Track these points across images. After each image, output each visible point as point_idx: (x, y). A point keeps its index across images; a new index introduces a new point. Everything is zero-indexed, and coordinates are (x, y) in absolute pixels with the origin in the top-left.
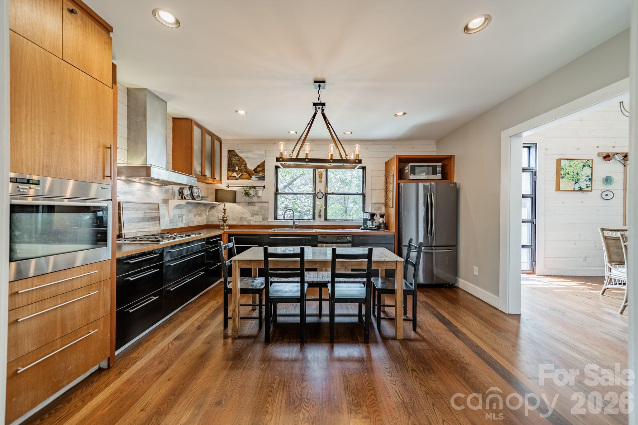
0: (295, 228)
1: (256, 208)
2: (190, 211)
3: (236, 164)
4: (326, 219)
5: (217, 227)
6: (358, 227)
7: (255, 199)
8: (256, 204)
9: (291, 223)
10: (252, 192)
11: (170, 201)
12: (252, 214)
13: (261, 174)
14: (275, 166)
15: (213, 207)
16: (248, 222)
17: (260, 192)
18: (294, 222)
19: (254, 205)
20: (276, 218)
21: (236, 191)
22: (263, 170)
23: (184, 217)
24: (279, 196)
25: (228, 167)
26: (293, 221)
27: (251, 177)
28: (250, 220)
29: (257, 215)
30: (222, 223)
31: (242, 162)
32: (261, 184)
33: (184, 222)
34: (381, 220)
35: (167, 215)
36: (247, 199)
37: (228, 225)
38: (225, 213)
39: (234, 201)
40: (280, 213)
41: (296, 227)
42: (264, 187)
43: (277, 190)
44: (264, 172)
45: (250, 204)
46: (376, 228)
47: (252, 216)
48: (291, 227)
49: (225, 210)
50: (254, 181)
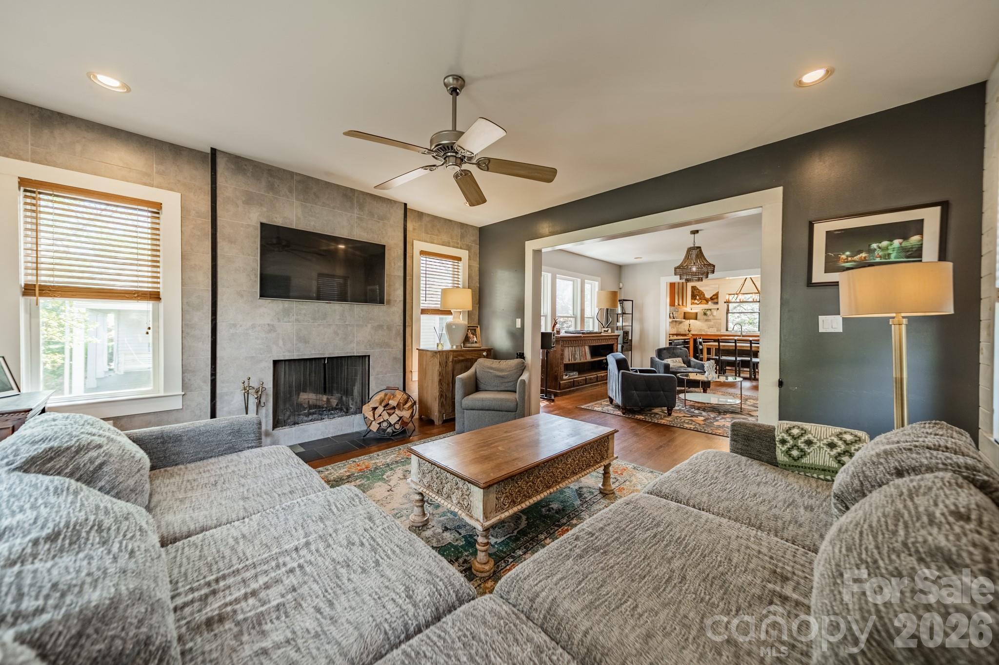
1: (712, 323)
3: (698, 295)
5: (685, 335)
7: (711, 317)
8: (712, 320)
9: (739, 333)
10: (708, 313)
12: (709, 327)
13: (716, 301)
15: (681, 322)
17: (715, 313)
18: (741, 333)
19: (710, 321)
20: (727, 330)
21: (697, 313)
22: (717, 298)
24: (729, 315)
25: (691, 297)
27: (708, 303)
29: (713, 327)
30: (688, 332)
31: (701, 293)
32: (716, 306)
36: (705, 317)
37: (692, 334)
38: (690, 326)
39: (696, 319)
40: (731, 326)
41: (743, 336)
42: (718, 309)
43: (728, 310)
45: (707, 320)
47: (709, 329)
48: (739, 336)
49: (689, 324)
50: (710, 305)
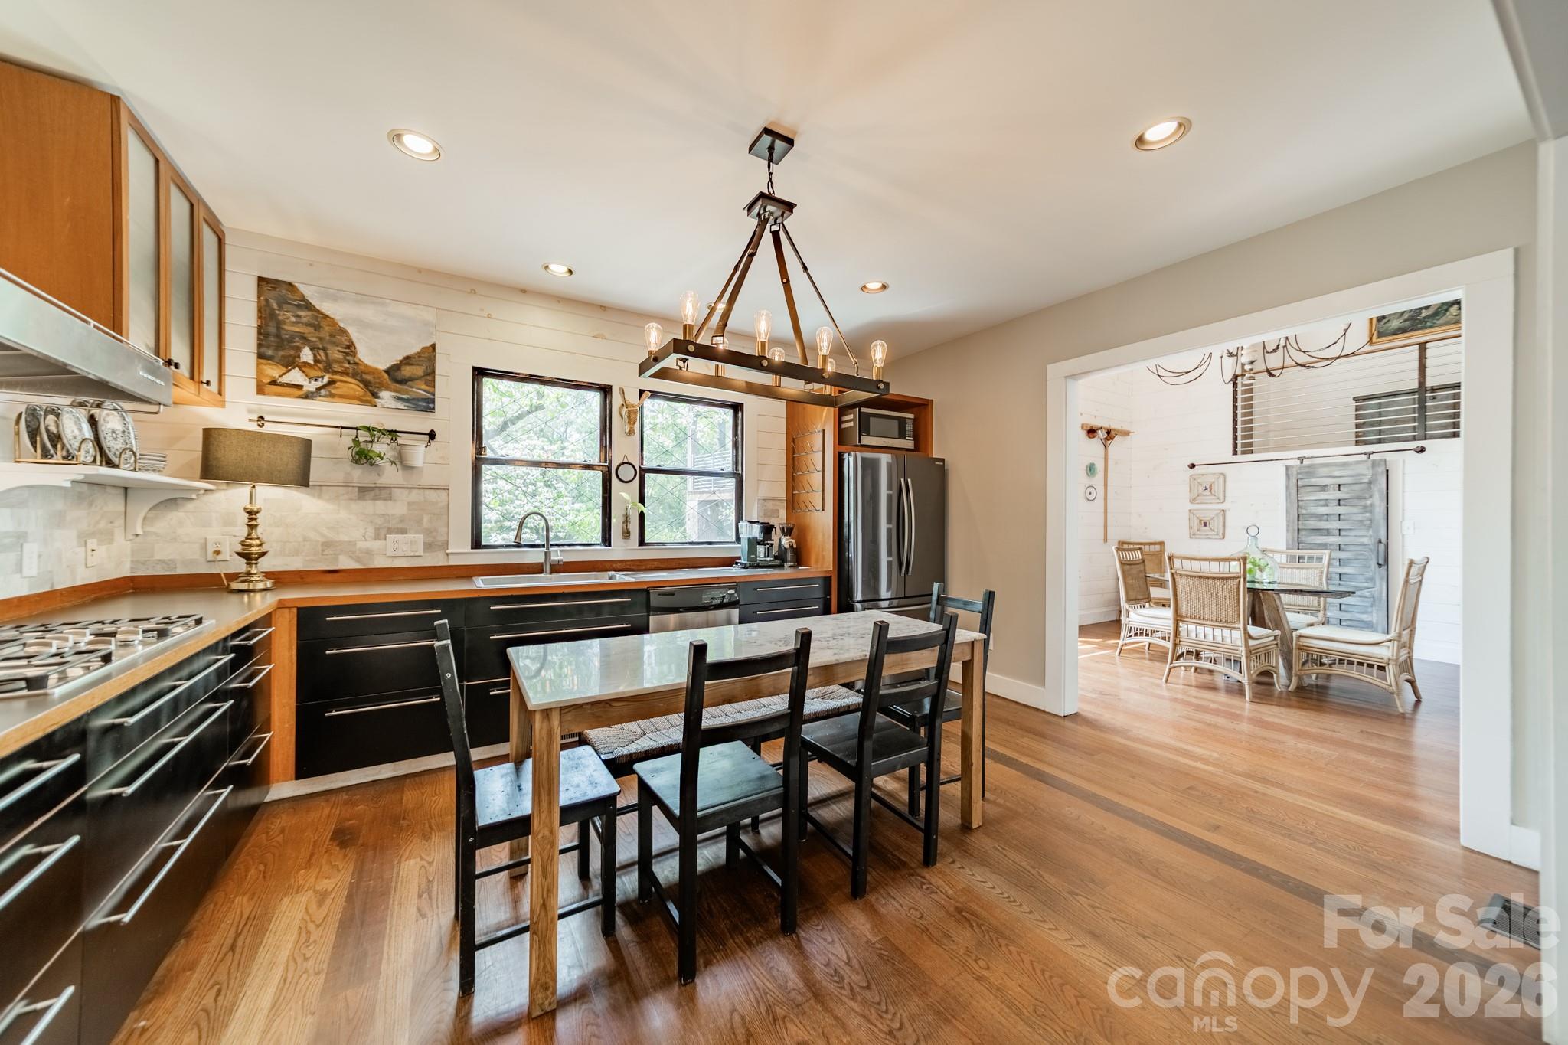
0: (552, 572)
1: (397, 508)
2: (58, 520)
3: (305, 340)
4: (642, 542)
5: (206, 584)
6: (730, 562)
8: (397, 492)
9: (536, 556)
12: (377, 530)
13: (419, 390)
14: (475, 369)
16: (358, 560)
17: (419, 453)
18: (547, 555)
19: (390, 498)
20: (477, 543)
21: (307, 444)
22: (431, 375)
23: (31, 549)
24: (487, 471)
25: (260, 345)
26: (545, 549)
27: (375, 395)
28: (369, 553)
29: (403, 531)
30: (240, 565)
31: (331, 335)
32: (420, 422)
33: (31, 568)
34: (786, 541)
36: (359, 475)
37: (268, 575)
38: (252, 527)
39: (302, 479)
41: (557, 568)
42: (432, 435)
43: (480, 449)
44: (432, 383)
46: (777, 563)
47: (377, 537)
48: (537, 569)
49: (252, 514)
50: (387, 411)
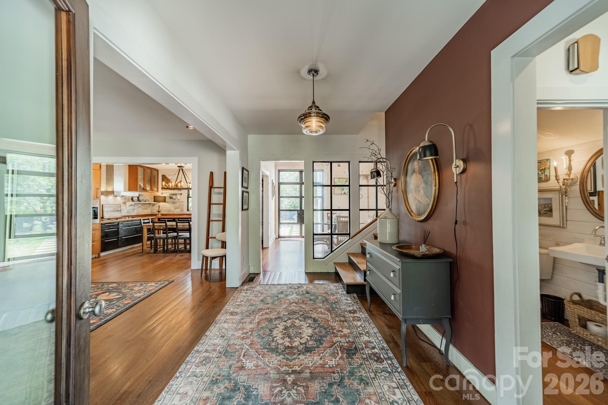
1: (177, 205)
2: (139, 207)
5: (155, 215)
7: (176, 200)
8: (177, 203)
10: (174, 197)
11: (127, 203)
15: (154, 205)
16: (172, 212)
17: (179, 197)
19: (176, 204)
20: (188, 210)
21: (165, 197)
23: (136, 210)
24: (190, 198)
28: (174, 211)
29: (178, 208)
30: (158, 213)
31: (169, 181)
32: (180, 192)
33: (135, 212)
35: (125, 209)
36: (172, 200)
37: (161, 214)
38: (159, 208)
39: (165, 202)
42: (181, 194)
43: (189, 195)
45: (174, 203)
47: (175, 209)
49: (159, 206)
